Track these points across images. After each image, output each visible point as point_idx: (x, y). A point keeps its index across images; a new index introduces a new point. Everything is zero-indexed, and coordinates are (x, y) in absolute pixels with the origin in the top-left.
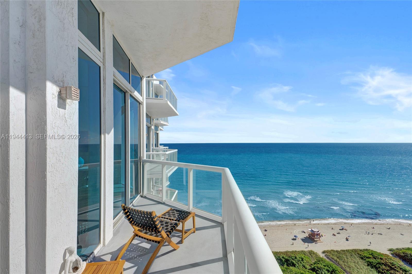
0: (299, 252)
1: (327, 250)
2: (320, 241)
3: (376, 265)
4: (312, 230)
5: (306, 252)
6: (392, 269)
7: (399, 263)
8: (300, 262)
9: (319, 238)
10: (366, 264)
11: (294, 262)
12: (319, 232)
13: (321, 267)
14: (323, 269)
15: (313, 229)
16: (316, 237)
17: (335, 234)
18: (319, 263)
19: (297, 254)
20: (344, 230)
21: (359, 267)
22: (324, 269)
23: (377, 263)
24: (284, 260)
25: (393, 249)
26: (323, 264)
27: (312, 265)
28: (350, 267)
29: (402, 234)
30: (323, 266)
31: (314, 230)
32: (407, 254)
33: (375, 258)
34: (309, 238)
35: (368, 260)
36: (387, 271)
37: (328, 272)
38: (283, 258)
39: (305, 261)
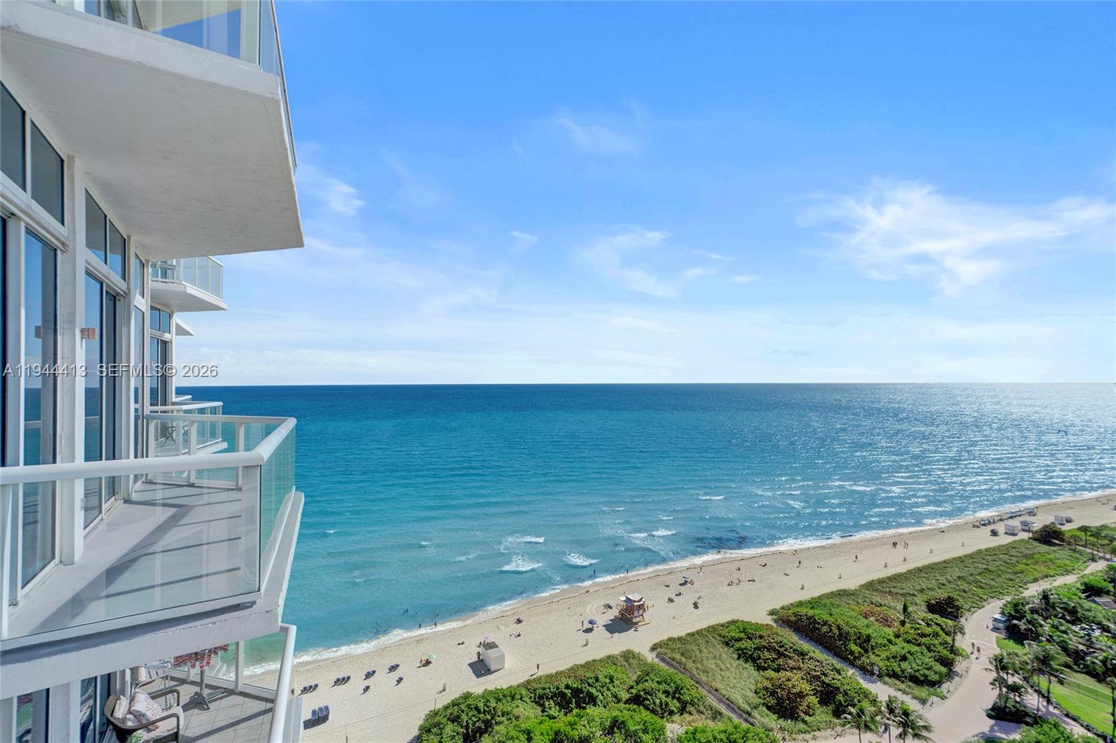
0: (601, 660)
1: (661, 641)
2: (643, 623)
3: (753, 654)
4: (627, 598)
5: (617, 659)
6: (780, 655)
7: (791, 638)
8: (606, 687)
9: (642, 615)
10: (735, 656)
11: (593, 691)
12: (643, 600)
13: (652, 689)
14: (657, 692)
15: (629, 596)
16: (636, 614)
17: (673, 597)
18: (647, 678)
19: (598, 669)
20: (688, 584)
21: (723, 667)
22: (659, 691)
23: (755, 649)
24: (568, 692)
25: (775, 609)
26: (657, 679)
27: (632, 687)
28: (707, 672)
29: (786, 574)
30: (657, 685)
31: (631, 598)
32: (801, 616)
33: (750, 639)
34: (621, 619)
35: (737, 645)
36: (772, 661)
37: (667, 697)
38: (567, 687)
39: (616, 682)
